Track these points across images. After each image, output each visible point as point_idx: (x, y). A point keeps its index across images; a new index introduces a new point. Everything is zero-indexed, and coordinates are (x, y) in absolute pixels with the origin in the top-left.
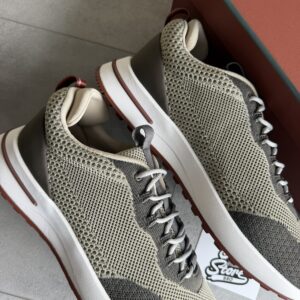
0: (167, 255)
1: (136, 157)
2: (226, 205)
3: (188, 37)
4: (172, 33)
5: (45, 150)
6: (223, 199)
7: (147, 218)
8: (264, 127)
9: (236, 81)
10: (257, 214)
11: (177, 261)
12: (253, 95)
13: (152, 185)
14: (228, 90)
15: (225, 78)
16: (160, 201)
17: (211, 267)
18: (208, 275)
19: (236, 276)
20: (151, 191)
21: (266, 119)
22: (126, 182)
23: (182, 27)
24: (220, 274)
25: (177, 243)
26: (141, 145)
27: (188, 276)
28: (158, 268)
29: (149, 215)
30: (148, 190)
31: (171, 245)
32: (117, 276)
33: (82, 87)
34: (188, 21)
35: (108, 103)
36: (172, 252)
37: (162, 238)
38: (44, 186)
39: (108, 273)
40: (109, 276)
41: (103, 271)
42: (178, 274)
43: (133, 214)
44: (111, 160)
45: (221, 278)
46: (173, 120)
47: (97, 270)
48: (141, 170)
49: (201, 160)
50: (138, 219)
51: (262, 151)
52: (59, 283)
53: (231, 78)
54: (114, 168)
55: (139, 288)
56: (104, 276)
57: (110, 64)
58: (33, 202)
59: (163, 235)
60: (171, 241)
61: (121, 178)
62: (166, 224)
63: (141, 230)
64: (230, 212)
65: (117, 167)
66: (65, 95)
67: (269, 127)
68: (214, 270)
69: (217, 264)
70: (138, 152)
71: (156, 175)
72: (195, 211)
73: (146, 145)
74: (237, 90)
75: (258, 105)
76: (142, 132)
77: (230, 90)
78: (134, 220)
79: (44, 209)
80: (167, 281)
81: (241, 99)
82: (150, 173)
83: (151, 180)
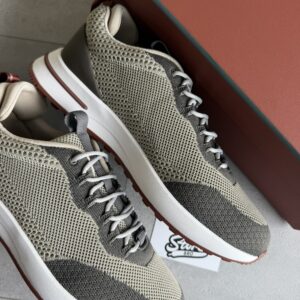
0: (109, 232)
1: (71, 142)
2: (161, 177)
3: (110, 23)
4: (94, 19)
6: (158, 172)
7: (84, 199)
8: (190, 99)
9: (157, 58)
10: (189, 181)
11: (120, 237)
12: (177, 69)
13: (90, 166)
14: (150, 68)
15: (146, 56)
16: (99, 183)
17: (170, 244)
18: (169, 252)
20: (88, 173)
21: (194, 92)
22: (60, 167)
23: (104, 14)
24: (180, 249)
25: (119, 221)
26: (75, 130)
27: (133, 250)
28: (101, 246)
29: (87, 196)
30: (85, 172)
31: (113, 222)
32: (61, 258)
36: (114, 228)
37: (102, 215)
39: (52, 255)
40: (54, 258)
41: (47, 255)
42: (122, 249)
43: (70, 197)
44: (42, 147)
45: (182, 253)
46: (106, 103)
47: (42, 254)
48: (75, 153)
49: (136, 139)
50: (76, 201)
51: (188, 122)
53: (152, 55)
54: (46, 154)
55: (84, 266)
56: (49, 259)
57: (42, 58)
59: (104, 213)
60: (113, 219)
61: (54, 164)
62: (107, 202)
63: (80, 211)
64: (165, 183)
65: (49, 153)
67: (195, 100)
68: (174, 246)
69: (176, 240)
71: (92, 157)
72: (137, 188)
73: (80, 129)
74: (159, 66)
75: (183, 79)
77: (151, 67)
78: (72, 203)
80: (111, 257)
81: (164, 75)
82: (87, 155)
83: (87, 162)
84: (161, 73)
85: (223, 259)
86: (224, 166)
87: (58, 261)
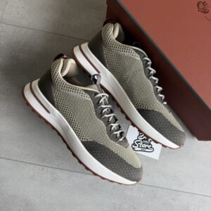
1: (94, 88)
2: (135, 107)
3: (114, 32)
4: (107, 30)
5: (52, 87)
6: (134, 104)
7: (100, 114)
8: (150, 71)
10: (149, 109)
11: (115, 133)
12: (145, 56)
13: (102, 100)
15: (131, 50)
16: (106, 108)
17: (134, 144)
18: (134, 148)
19: (147, 148)
20: (101, 103)
21: (152, 67)
22: (90, 99)
23: (111, 27)
24: (139, 147)
25: (114, 126)
26: (95, 83)
27: (121, 140)
28: (107, 136)
29: (101, 113)
31: (112, 126)
32: (89, 140)
33: (66, 58)
34: (114, 24)
35: (79, 65)
36: (112, 129)
37: (108, 123)
38: (53, 104)
40: (86, 140)
41: (83, 138)
42: (115, 138)
43: (94, 113)
44: (83, 90)
45: (140, 149)
46: (110, 71)
47: (80, 138)
48: (96, 94)
49: (123, 88)
51: (150, 81)
52: (60, 157)
53: (134, 49)
54: (84, 93)
55: (99, 144)
56: (84, 140)
57: (78, 47)
58: (48, 112)
59: (108, 121)
60: (112, 124)
61: (88, 98)
62: (109, 117)
63: (98, 119)
64: (137, 109)
65: (86, 92)
66: (60, 62)
67: (153, 71)
68: (136, 145)
69: (137, 142)
70: (94, 86)
71: (103, 96)
72: (123, 112)
73: (98, 83)
74: (137, 55)
75: (148, 61)
76: (96, 77)
77: (133, 55)
78: (95, 115)
79: (54, 115)
80: (111, 141)
81: (139, 59)
82: (101, 95)
83: (101, 98)
84: (138, 58)
85: (163, 145)
86: (165, 103)
87: (88, 142)
